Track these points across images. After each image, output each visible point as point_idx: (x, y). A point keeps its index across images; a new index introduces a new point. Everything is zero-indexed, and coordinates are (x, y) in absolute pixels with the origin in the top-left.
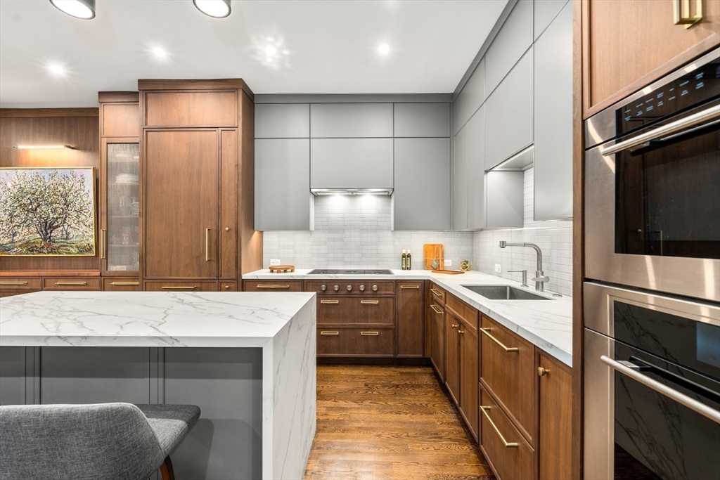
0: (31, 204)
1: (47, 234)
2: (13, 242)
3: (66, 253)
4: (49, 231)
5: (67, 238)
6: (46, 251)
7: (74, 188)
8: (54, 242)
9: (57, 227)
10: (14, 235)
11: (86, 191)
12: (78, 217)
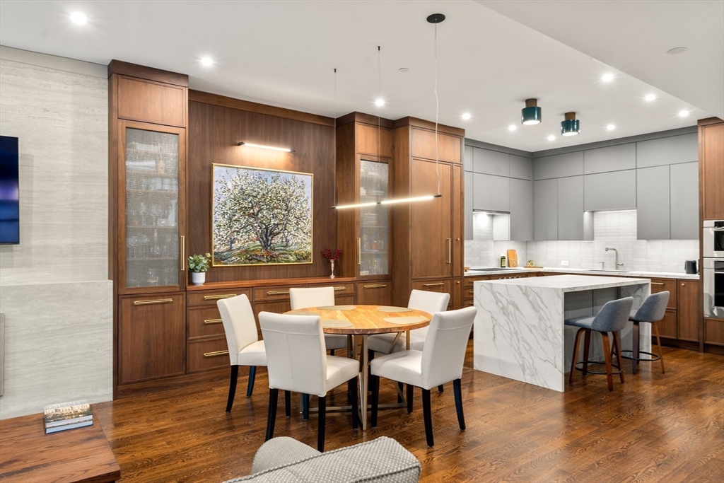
0: (252, 208)
1: (268, 241)
2: (230, 250)
3: (285, 261)
4: (270, 238)
5: (287, 246)
6: (265, 260)
7: (295, 194)
8: (275, 250)
9: (279, 233)
10: (232, 242)
11: (306, 198)
12: (297, 224)
